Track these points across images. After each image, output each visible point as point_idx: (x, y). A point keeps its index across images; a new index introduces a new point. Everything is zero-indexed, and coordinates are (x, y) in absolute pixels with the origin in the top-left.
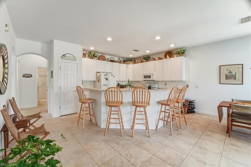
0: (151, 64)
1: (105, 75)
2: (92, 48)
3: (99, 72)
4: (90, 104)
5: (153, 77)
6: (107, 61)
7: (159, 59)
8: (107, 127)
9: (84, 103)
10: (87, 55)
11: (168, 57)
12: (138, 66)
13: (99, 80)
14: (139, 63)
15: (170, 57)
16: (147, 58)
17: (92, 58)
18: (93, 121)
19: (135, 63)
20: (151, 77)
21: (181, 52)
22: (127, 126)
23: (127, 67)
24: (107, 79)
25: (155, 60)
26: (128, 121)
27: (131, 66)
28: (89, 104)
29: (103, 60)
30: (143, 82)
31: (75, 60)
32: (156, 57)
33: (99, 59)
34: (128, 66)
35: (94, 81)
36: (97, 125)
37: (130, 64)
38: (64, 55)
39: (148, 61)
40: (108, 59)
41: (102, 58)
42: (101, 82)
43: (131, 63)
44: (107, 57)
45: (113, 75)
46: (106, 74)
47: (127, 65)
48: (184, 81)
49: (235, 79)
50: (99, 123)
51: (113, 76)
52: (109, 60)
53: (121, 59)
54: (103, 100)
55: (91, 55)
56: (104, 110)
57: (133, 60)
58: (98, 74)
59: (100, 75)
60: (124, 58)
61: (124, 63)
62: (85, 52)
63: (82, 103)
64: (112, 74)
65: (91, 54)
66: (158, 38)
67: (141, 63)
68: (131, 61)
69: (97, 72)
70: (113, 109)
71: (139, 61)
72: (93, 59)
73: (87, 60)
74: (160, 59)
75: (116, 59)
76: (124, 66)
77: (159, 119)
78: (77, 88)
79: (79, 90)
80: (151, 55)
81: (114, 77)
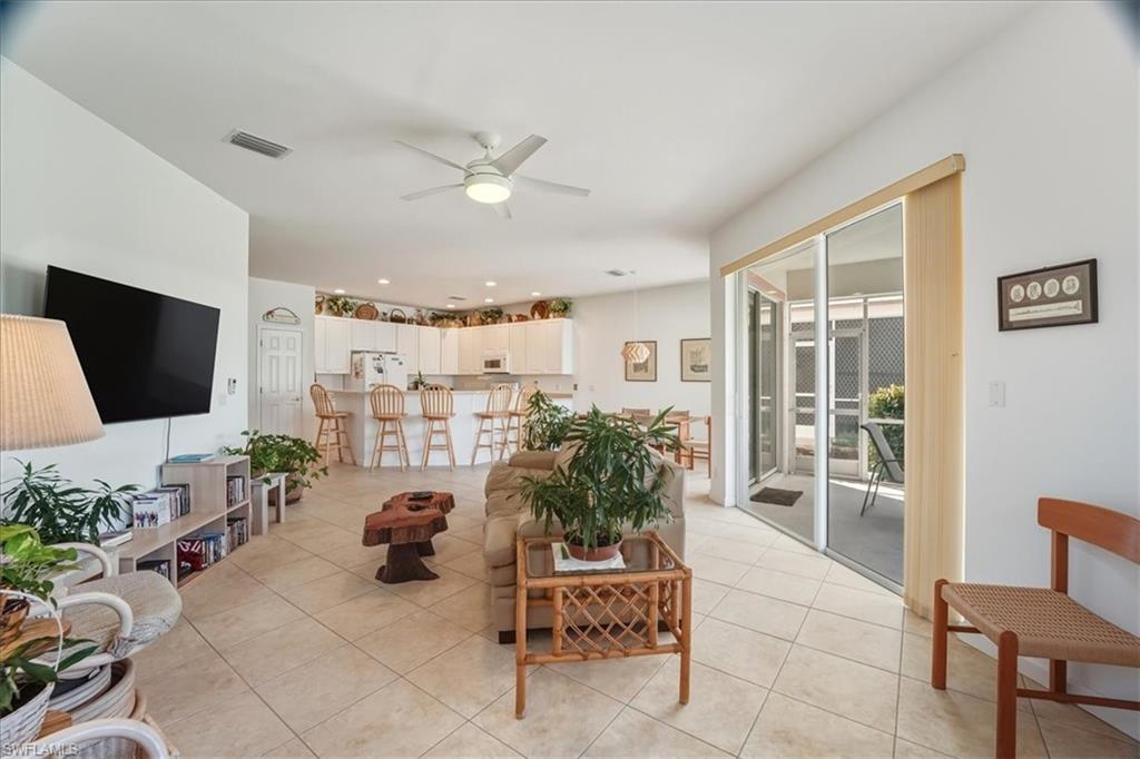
0: (501, 329)
1: (374, 359)
2: (339, 292)
3: (359, 352)
4: (340, 421)
5: (505, 365)
6: (383, 320)
7: (519, 320)
8: (375, 465)
9: (328, 418)
10: (324, 306)
11: (537, 315)
12: (473, 333)
13: (358, 373)
14: (475, 325)
15: (542, 318)
16: (494, 315)
17: (338, 314)
18: (347, 459)
19: (465, 324)
20: (502, 364)
21: (564, 308)
22: (415, 461)
23: (443, 336)
24: (380, 371)
25: (510, 320)
26: (418, 451)
27: (454, 332)
28: (337, 422)
29: (371, 319)
30: (487, 378)
31: (297, 322)
32: (514, 313)
33: (358, 315)
34: (445, 334)
35: (344, 375)
36: (355, 464)
37: (450, 326)
38: (270, 313)
39: (495, 323)
40: (385, 314)
41: (366, 312)
42: (363, 377)
43: (453, 323)
44: (381, 308)
45: (397, 359)
46: (377, 356)
47: (443, 330)
48: (567, 375)
49: (646, 371)
50: (358, 461)
51: (397, 362)
52: (389, 315)
53: (424, 312)
54: (368, 411)
55: (335, 308)
56: (370, 430)
57: (461, 317)
58: (356, 357)
59: (361, 360)
60: (432, 309)
61: (433, 325)
62: (320, 300)
63: (323, 417)
64: (396, 356)
65: (335, 304)
66: (490, 284)
67: (479, 324)
68: (454, 318)
69: (353, 352)
70: (388, 427)
71: (474, 321)
72: (341, 315)
73: (326, 321)
74: (522, 318)
75: (409, 313)
76: (431, 332)
77: (478, 446)
78: (312, 388)
79: (318, 394)
80: (504, 306)
81: (401, 363)
